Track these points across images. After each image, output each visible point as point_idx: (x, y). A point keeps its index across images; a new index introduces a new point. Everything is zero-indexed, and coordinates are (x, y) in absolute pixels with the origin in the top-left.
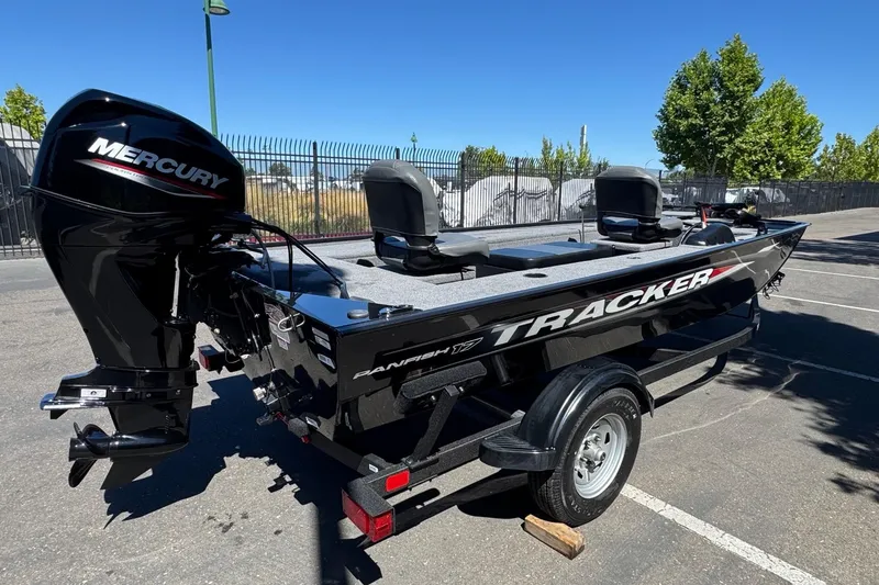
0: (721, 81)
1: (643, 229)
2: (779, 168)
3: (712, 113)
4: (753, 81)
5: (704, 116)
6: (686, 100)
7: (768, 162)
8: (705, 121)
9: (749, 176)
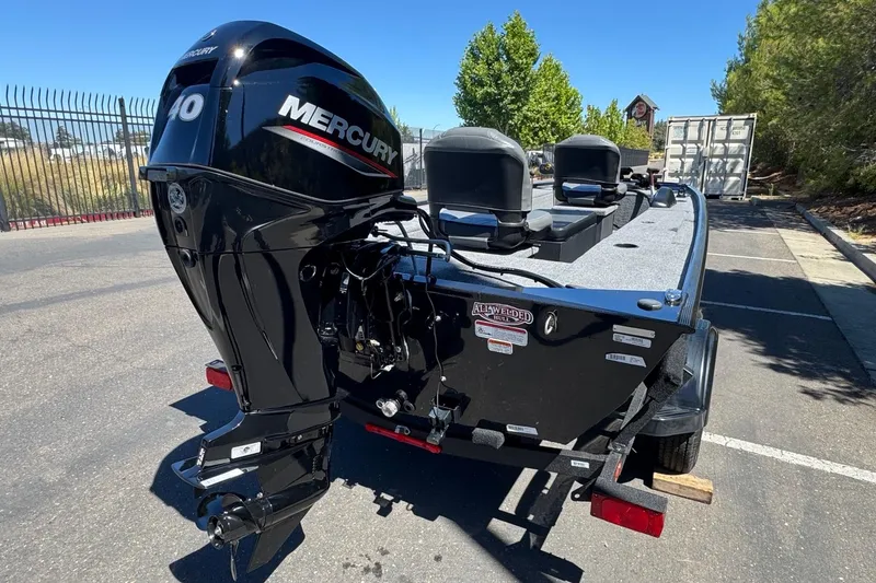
0: (508, 55)
1: (605, 193)
2: (553, 135)
3: (504, 82)
4: (532, 54)
5: (497, 85)
6: (481, 69)
7: (545, 128)
8: (498, 88)
9: (531, 141)
